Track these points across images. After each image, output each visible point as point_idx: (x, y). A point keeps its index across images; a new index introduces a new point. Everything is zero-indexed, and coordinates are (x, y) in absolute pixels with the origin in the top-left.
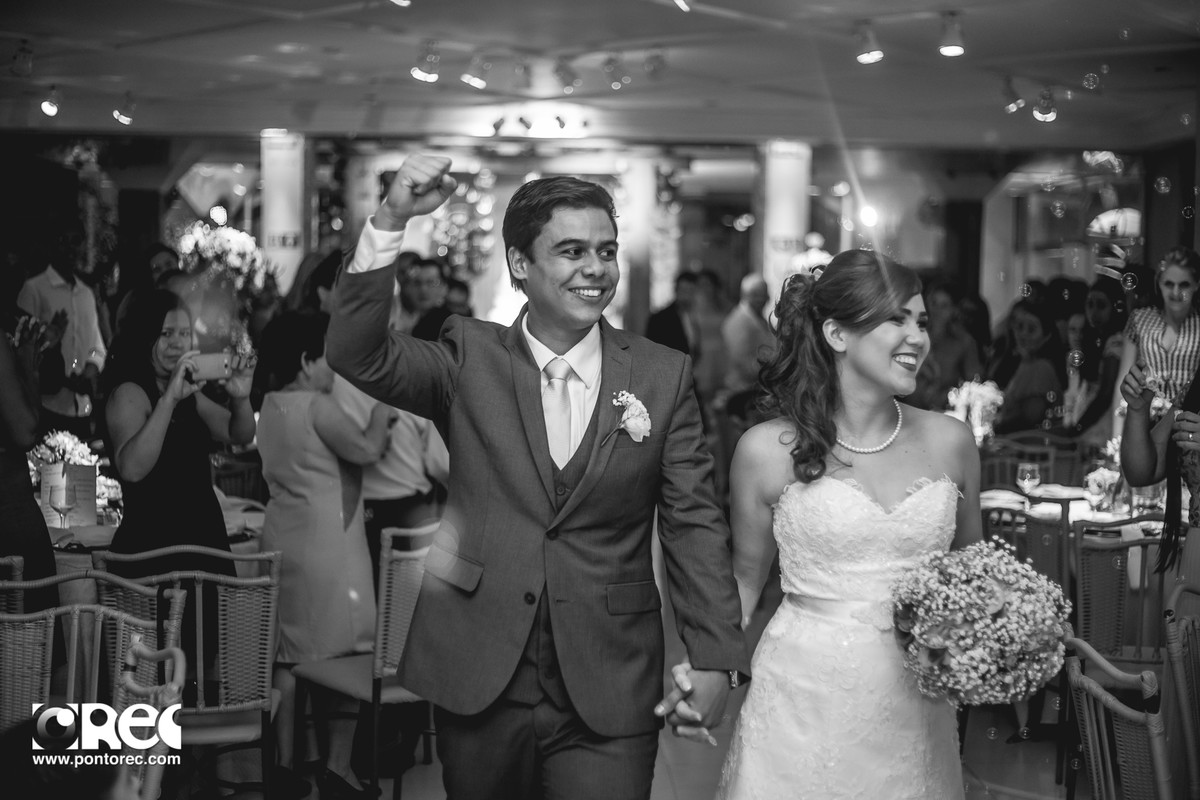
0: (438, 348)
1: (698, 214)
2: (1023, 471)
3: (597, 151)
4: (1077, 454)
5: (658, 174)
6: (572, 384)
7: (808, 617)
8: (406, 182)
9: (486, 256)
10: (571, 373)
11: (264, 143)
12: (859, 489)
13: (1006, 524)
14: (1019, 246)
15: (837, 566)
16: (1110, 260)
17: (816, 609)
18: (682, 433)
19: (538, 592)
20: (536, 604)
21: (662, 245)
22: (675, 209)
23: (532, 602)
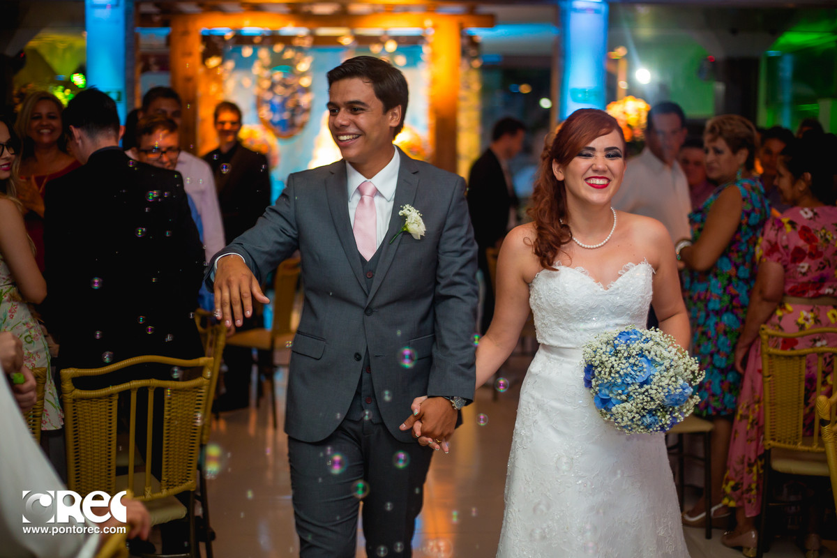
1: (496, 77)
6: (377, 199)
7: (555, 359)
9: (307, 111)
10: (376, 192)
12: (586, 274)
15: (573, 326)
17: (561, 354)
18: (453, 232)
19: (363, 353)
20: (362, 361)
21: (466, 99)
22: (477, 64)
23: (359, 359)
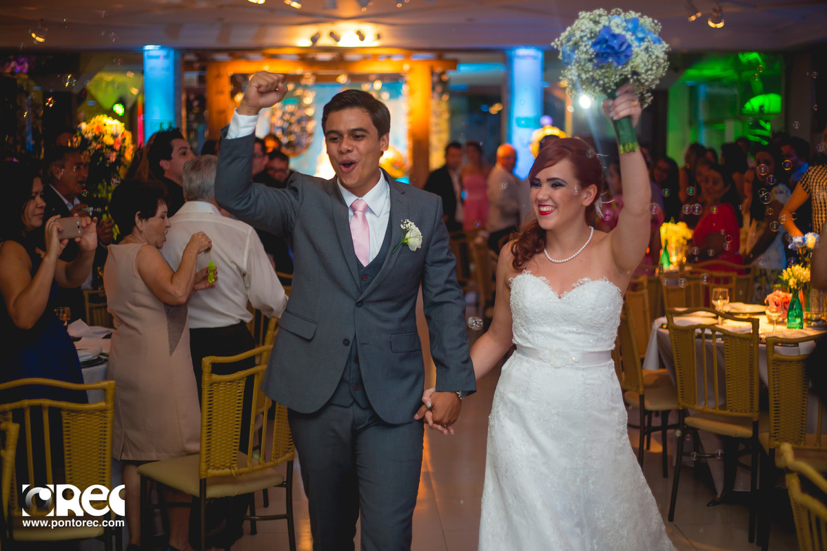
0: (286, 193)
1: (462, 103)
2: (716, 293)
3: (389, 57)
4: (749, 276)
5: (432, 73)
6: (368, 215)
8: (255, 84)
9: (311, 135)
10: (367, 209)
11: (146, 54)
13: (708, 336)
14: (693, 121)
16: (759, 132)
19: (351, 338)
20: (350, 346)
21: (437, 124)
22: (446, 97)
23: (347, 345)
